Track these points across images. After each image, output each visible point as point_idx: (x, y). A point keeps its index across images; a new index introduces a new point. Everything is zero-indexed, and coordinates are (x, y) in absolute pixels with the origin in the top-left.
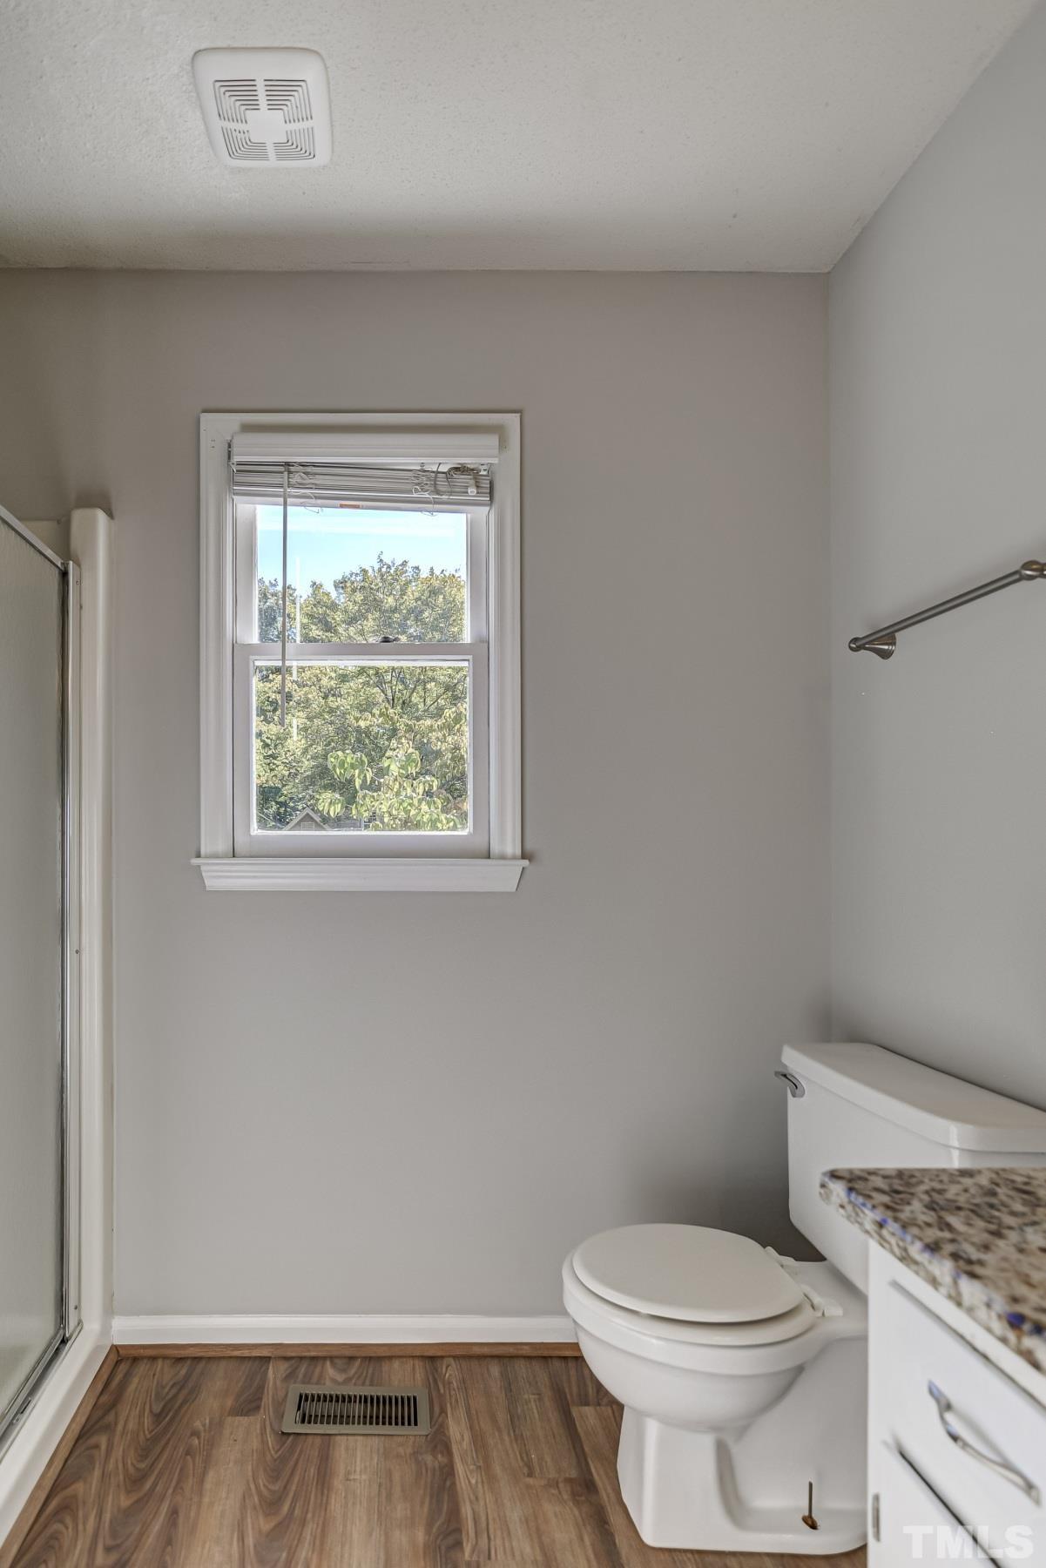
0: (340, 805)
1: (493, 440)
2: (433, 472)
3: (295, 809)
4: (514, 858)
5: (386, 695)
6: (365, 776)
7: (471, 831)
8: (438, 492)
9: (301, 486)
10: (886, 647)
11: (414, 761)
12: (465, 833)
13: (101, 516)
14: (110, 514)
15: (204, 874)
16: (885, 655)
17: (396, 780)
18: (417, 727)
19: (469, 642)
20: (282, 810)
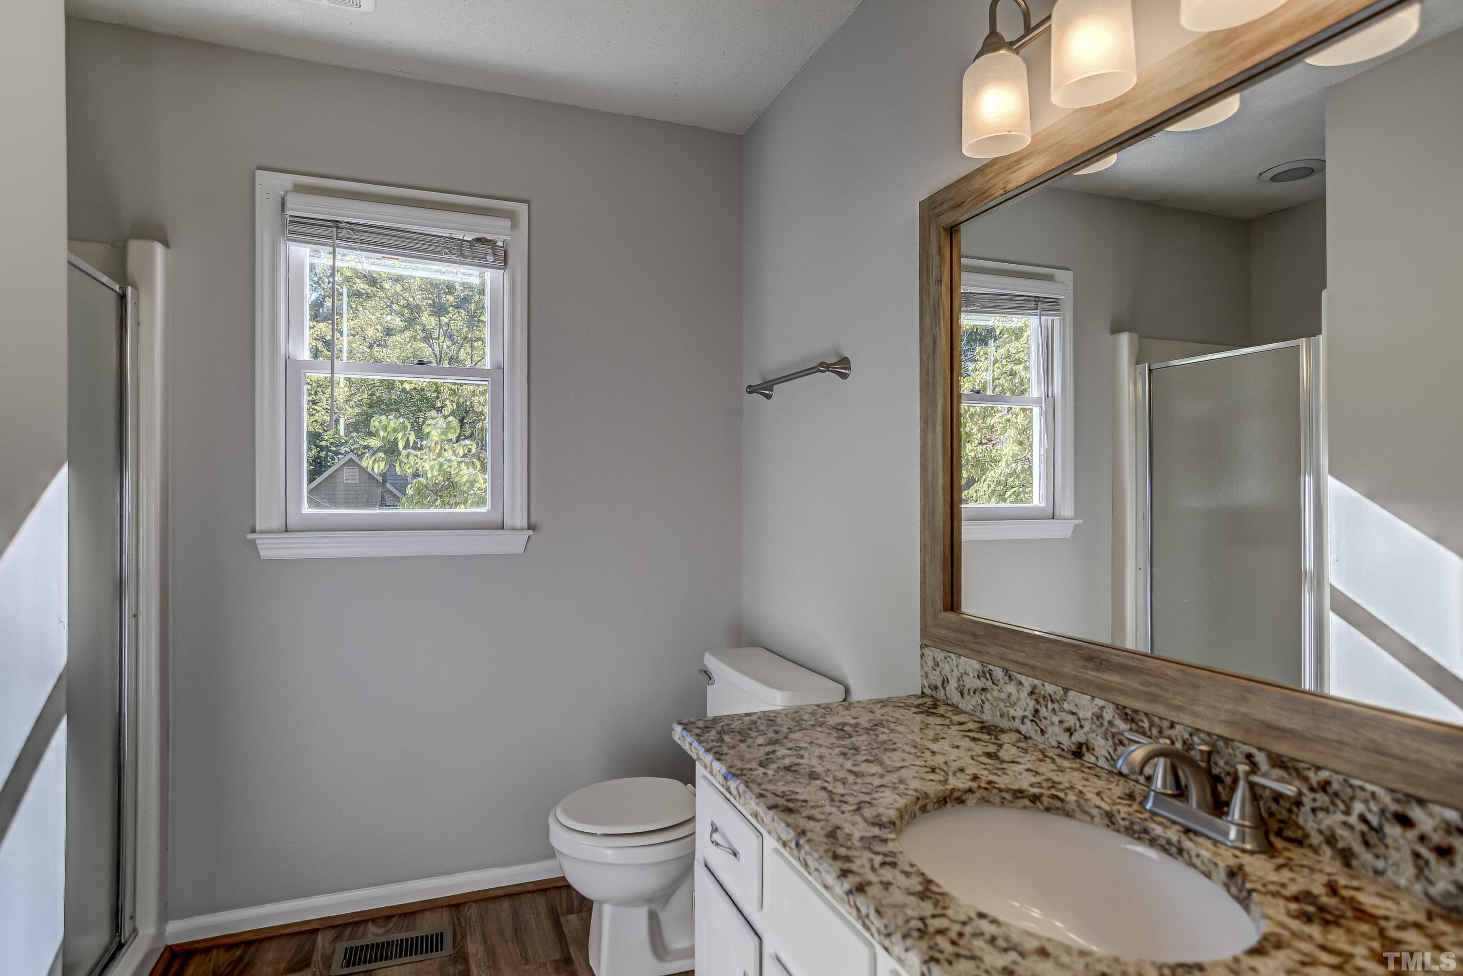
0: (384, 462)
1: (507, 223)
2: (460, 240)
3: (337, 453)
4: (522, 529)
5: (433, 350)
6: (408, 439)
7: (490, 509)
8: (463, 256)
9: (347, 239)
10: (768, 392)
11: (452, 428)
12: (482, 510)
13: (159, 248)
14: (166, 244)
15: (258, 546)
16: (769, 397)
17: (436, 443)
18: (460, 391)
19: (489, 368)
20: (323, 454)
